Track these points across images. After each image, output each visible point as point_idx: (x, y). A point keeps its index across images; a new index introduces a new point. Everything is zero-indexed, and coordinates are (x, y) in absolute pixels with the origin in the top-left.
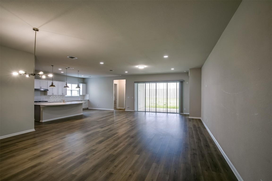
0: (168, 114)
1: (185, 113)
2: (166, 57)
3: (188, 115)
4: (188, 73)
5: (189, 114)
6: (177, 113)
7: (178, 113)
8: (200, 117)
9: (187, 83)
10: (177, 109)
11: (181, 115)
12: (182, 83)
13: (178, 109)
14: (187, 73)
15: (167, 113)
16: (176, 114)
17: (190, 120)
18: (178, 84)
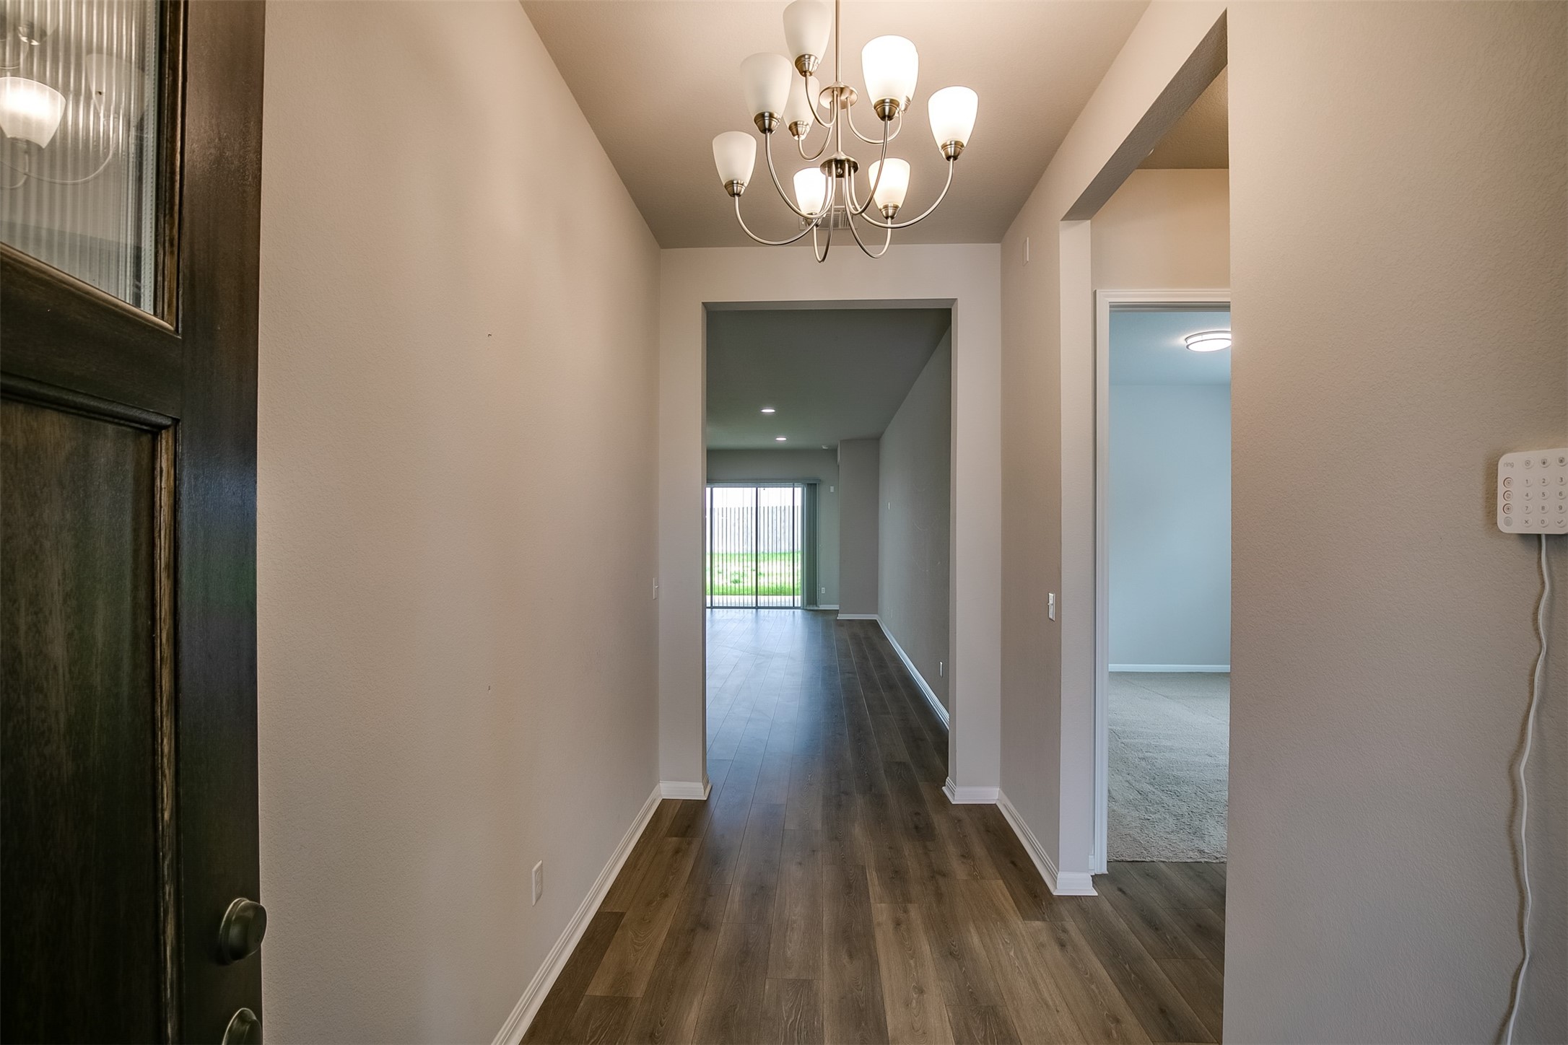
0: (762, 611)
1: (822, 607)
2: (768, 411)
3: (837, 612)
4: (836, 451)
5: (836, 607)
6: (794, 607)
7: (798, 608)
8: (876, 611)
9: (832, 489)
10: (796, 597)
11: (811, 612)
12: (812, 489)
13: (799, 597)
14: (833, 451)
15: (757, 608)
16: (792, 610)
17: (841, 624)
18: (798, 491)
